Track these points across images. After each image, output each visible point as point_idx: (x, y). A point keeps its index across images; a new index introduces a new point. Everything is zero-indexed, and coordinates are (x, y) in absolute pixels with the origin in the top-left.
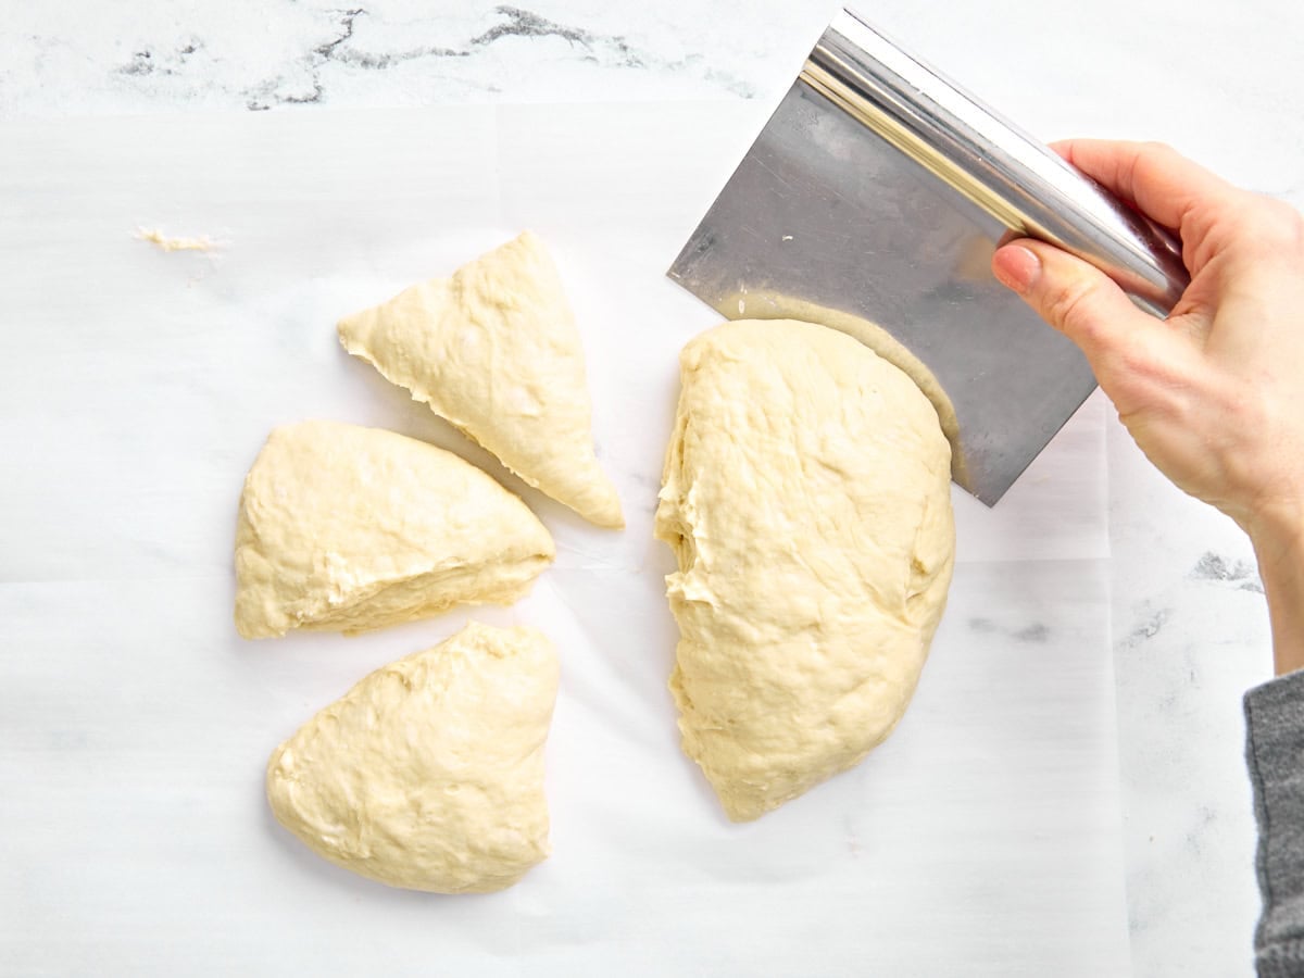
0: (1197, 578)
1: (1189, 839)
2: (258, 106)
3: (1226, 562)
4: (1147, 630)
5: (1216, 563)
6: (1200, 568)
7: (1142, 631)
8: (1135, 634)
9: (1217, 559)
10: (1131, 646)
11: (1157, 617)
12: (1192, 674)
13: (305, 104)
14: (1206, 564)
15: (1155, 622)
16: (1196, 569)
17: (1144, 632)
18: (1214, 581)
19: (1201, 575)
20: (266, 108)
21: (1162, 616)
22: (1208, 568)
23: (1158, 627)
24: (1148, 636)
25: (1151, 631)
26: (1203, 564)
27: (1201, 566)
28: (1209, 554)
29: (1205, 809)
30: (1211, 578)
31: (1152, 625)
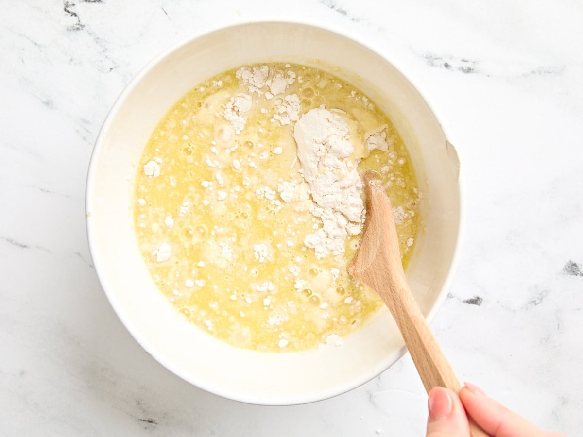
0: (564, 274)
1: (553, 413)
2: (69, 4)
3: (580, 266)
4: (535, 301)
5: (574, 267)
6: (566, 269)
7: (533, 302)
8: (529, 303)
9: (575, 265)
10: (527, 309)
11: (541, 294)
12: (558, 325)
13: (94, 3)
14: (569, 267)
15: (540, 296)
16: (563, 269)
17: (534, 302)
18: (573, 276)
19: (565, 273)
20: (74, 5)
21: (544, 294)
22: (570, 269)
23: (541, 300)
24: (536, 304)
25: (538, 301)
26: (567, 267)
27: (566, 267)
28: (571, 261)
29: (562, 397)
30: (571, 275)
31: (538, 299)
